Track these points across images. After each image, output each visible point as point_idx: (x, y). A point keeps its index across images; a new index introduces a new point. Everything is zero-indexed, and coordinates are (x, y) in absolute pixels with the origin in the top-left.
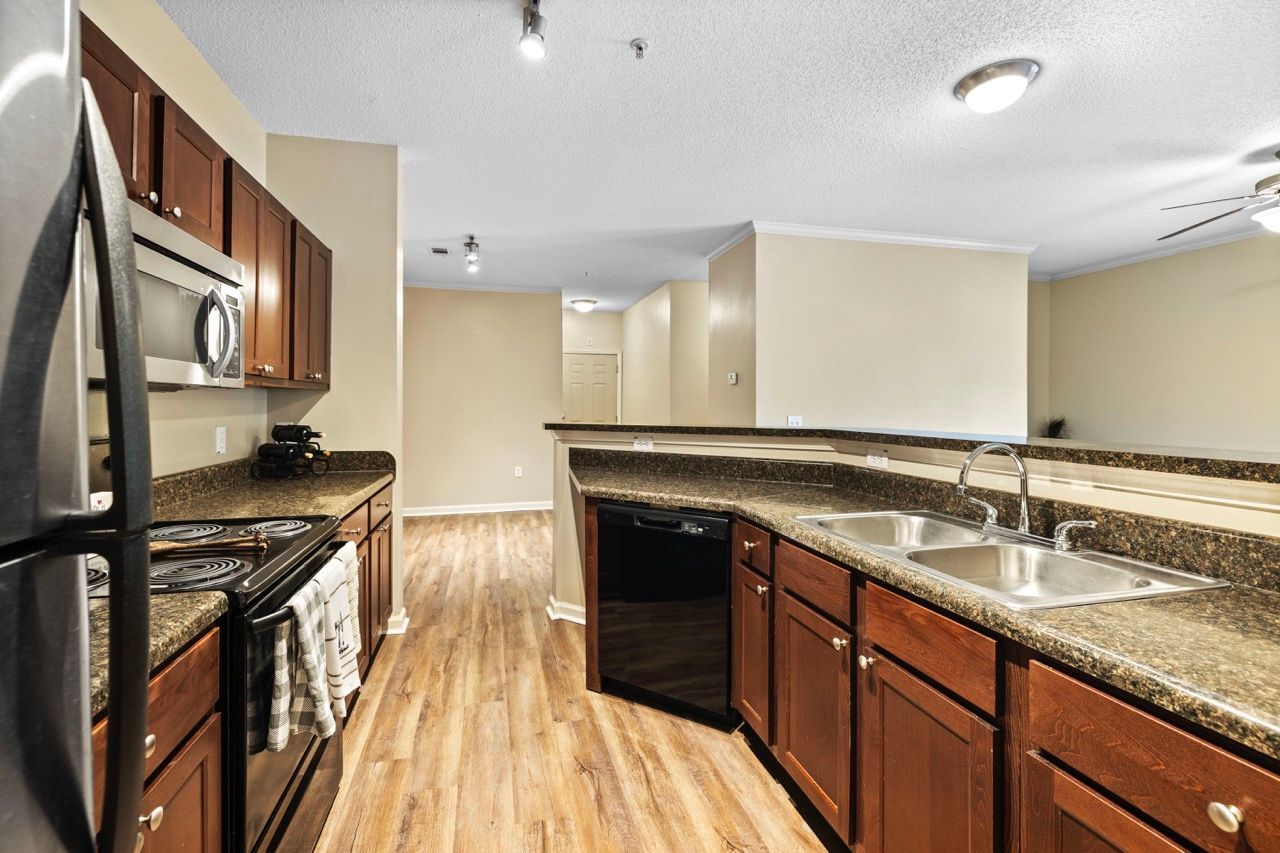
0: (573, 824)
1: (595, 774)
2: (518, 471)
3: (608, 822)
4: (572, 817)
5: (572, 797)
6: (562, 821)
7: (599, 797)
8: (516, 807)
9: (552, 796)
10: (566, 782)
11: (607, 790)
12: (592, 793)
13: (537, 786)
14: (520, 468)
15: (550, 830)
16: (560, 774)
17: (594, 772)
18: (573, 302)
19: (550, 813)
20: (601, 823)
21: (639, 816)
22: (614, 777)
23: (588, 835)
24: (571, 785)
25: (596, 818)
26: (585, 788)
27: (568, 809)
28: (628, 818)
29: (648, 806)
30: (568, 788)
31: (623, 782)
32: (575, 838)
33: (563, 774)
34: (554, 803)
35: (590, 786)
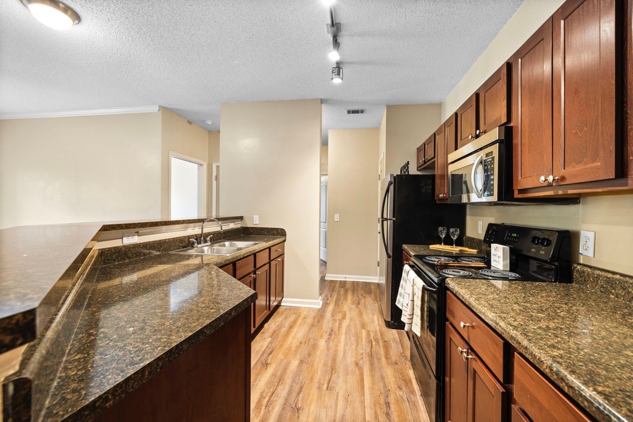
0: (315, 386)
1: (294, 405)
3: (301, 382)
4: (315, 388)
5: (311, 396)
6: (319, 388)
7: (299, 393)
8: (337, 399)
9: (320, 400)
10: (310, 405)
11: (294, 394)
12: (301, 396)
13: (325, 407)
15: (325, 386)
16: (311, 410)
17: (294, 406)
19: (323, 392)
20: (304, 383)
21: (288, 381)
22: (286, 400)
23: (312, 380)
24: (309, 402)
25: (305, 385)
26: (303, 399)
27: (314, 393)
28: (294, 381)
29: (282, 383)
30: (310, 401)
31: (284, 396)
32: (317, 380)
33: (309, 410)
34: (320, 396)
35: (300, 399)
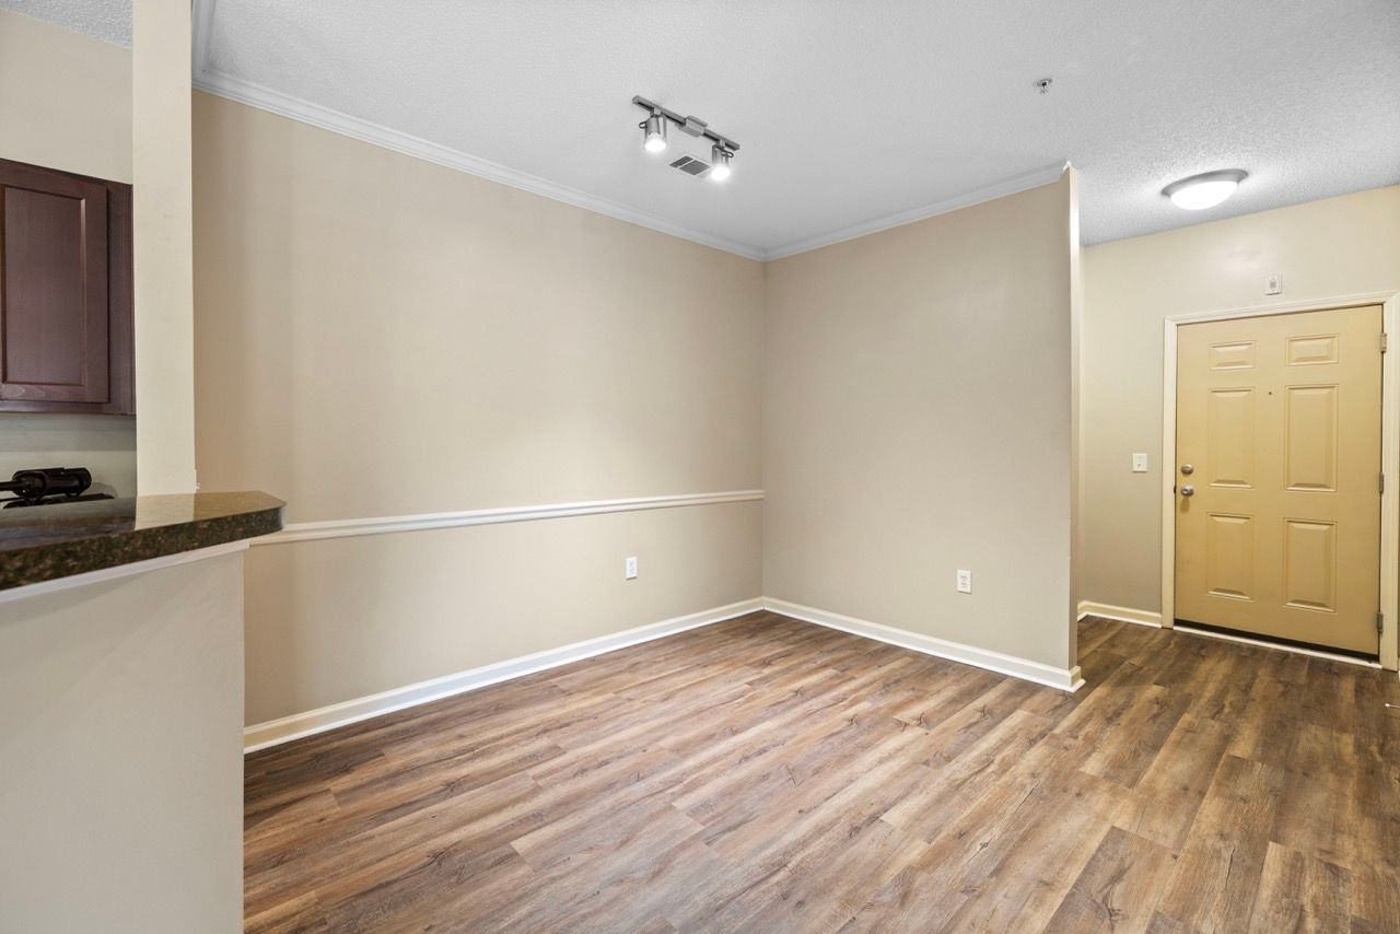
2: (963, 579)
14: (967, 573)
18: (1166, 192)
